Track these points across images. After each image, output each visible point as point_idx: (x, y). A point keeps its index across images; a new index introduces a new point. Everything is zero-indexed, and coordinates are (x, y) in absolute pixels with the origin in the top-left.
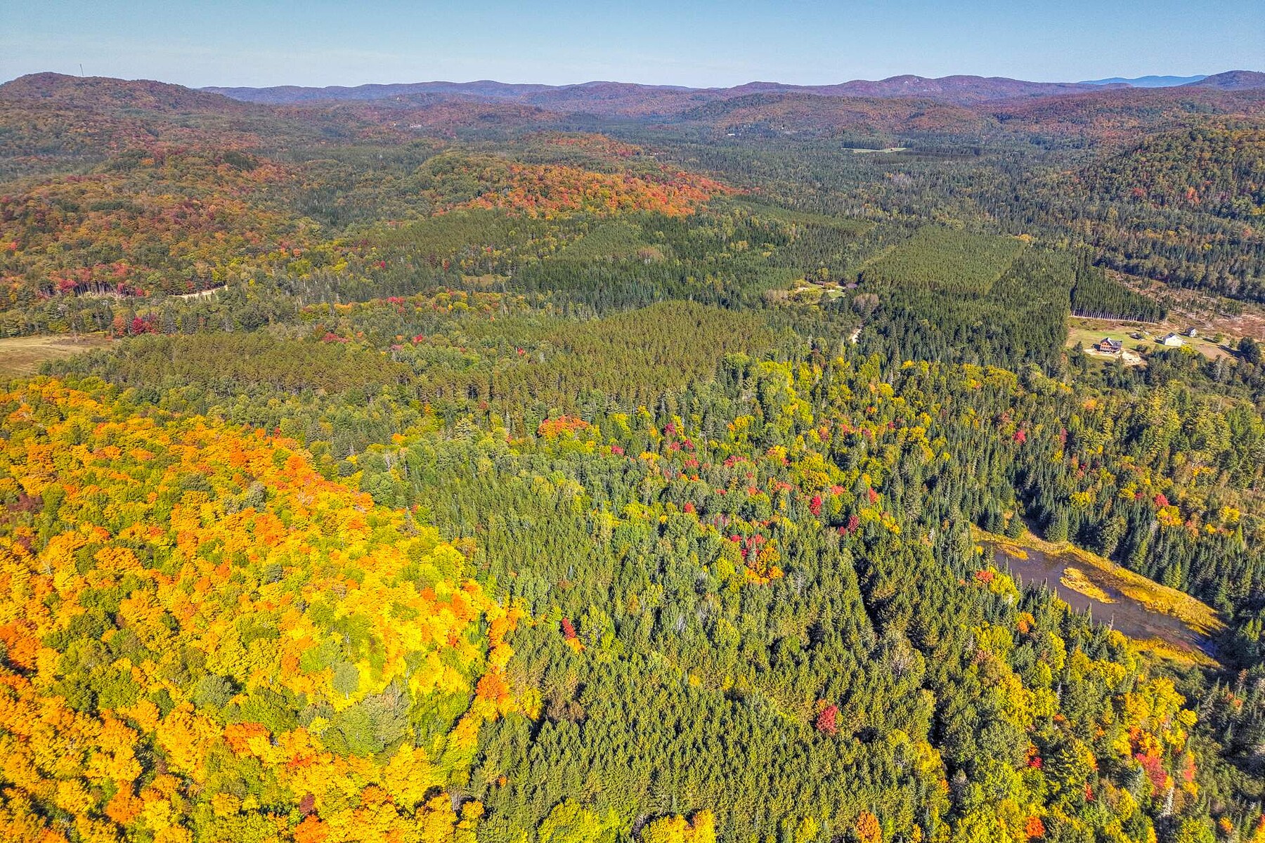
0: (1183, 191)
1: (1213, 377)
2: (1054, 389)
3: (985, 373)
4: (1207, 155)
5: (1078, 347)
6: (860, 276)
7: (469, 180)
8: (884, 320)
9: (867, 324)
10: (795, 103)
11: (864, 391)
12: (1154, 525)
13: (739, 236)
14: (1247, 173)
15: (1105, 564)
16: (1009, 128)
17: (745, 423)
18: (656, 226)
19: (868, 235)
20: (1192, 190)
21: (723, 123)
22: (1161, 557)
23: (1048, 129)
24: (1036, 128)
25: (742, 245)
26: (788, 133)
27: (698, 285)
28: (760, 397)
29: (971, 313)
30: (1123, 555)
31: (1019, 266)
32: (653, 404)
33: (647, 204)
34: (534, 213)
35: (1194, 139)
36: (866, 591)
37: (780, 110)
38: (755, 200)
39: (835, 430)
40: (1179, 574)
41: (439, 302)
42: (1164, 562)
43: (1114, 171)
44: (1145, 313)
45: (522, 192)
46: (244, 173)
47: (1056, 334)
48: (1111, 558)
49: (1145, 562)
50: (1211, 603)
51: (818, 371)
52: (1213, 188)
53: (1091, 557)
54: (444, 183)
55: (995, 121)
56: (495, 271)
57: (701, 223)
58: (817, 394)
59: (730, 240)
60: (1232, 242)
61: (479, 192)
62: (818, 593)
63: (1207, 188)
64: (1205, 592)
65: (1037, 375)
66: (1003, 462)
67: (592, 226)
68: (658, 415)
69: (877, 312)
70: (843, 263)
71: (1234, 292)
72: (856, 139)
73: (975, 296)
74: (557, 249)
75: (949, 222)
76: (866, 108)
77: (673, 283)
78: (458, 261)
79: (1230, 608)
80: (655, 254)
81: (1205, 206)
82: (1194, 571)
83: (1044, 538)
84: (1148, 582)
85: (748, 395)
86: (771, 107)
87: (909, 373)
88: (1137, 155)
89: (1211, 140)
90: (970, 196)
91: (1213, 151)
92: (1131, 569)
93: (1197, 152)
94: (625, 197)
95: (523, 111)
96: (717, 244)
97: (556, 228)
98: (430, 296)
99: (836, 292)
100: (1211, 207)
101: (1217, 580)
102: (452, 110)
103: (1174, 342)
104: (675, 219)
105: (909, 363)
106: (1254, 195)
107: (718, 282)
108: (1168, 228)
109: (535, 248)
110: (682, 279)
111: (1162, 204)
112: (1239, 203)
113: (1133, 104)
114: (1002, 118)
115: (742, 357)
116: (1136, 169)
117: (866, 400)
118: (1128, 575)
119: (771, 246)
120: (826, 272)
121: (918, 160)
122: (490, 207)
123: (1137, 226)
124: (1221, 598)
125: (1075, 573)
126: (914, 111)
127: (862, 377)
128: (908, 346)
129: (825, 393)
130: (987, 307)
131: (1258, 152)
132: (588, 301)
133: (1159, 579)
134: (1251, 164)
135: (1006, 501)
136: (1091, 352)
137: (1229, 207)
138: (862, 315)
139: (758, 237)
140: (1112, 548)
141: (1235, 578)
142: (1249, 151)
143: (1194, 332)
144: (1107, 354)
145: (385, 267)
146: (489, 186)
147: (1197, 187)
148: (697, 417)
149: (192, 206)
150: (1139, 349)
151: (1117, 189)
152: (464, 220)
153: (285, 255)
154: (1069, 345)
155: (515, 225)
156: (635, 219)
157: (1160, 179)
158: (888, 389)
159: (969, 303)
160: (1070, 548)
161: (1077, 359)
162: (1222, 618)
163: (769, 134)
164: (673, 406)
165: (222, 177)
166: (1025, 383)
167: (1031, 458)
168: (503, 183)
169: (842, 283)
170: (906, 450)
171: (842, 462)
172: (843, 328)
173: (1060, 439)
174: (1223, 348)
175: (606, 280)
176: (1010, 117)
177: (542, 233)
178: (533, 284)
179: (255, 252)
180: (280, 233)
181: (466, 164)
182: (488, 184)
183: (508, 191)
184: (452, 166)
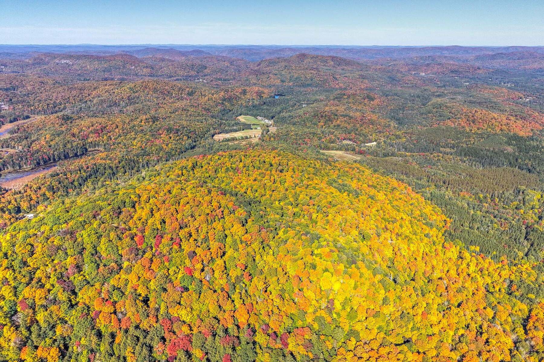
7: (446, 113)
17: (515, 203)
18: (515, 139)
27: (522, 163)
28: (523, 199)
32: (491, 194)
33: (512, 130)
34: (468, 129)
36: (526, 237)
41: (434, 156)
45: (465, 120)
46: (372, 102)
54: (437, 112)
56: (451, 147)
57: (533, 140)
59: (542, 147)
62: (513, 234)
67: (488, 136)
68: (492, 197)
74: (473, 143)
77: (512, 161)
78: (440, 143)
80: (510, 149)
85: (520, 197)
94: (504, 126)
95: (471, 69)
96: (536, 148)
97: (475, 136)
98: (431, 154)
102: (439, 67)
104: (522, 137)
107: (530, 163)
109: (466, 142)
110: (517, 160)
115: (524, 188)
122: (453, 126)
132: (480, 162)
145: (417, 142)
146: (454, 116)
148: (502, 199)
149: (364, 117)
152: (443, 130)
153: (388, 134)
155: (460, 133)
156: (506, 136)
164: (496, 195)
165: (366, 104)
168: (458, 116)
175: (488, 156)
177: (469, 137)
178: (463, 154)
179: (380, 132)
180: (386, 127)
181: (446, 106)
182: (453, 115)
183: (460, 119)
184: (440, 106)
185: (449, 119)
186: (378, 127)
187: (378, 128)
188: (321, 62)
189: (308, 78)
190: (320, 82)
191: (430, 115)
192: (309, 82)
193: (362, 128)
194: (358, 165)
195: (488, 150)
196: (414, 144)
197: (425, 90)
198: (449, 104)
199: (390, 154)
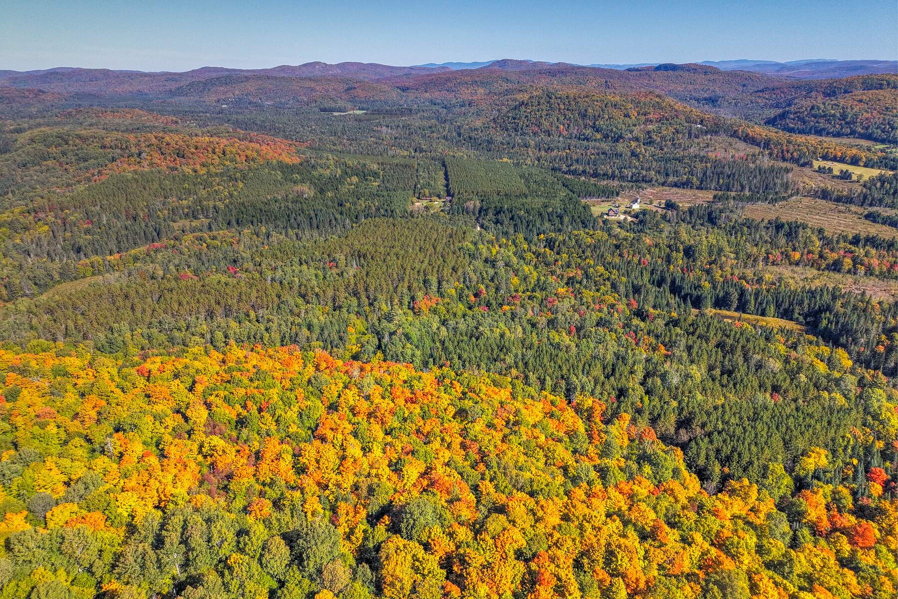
0: (557, 127)
1: (669, 221)
4: (562, 107)
7: (93, 149)
9: (481, 220)
10: (260, 82)
13: (346, 173)
14: (585, 116)
15: (737, 314)
16: (411, 95)
20: (562, 127)
21: (210, 99)
22: (761, 304)
24: (427, 95)
25: (355, 179)
30: (742, 307)
33: (268, 157)
34: (188, 170)
37: (251, 87)
40: (772, 309)
42: (764, 305)
43: (514, 118)
44: (605, 194)
45: (157, 155)
48: (737, 310)
49: (755, 308)
50: (791, 319)
52: (571, 125)
55: (399, 91)
59: (343, 176)
60: (603, 153)
61: (113, 158)
63: (569, 125)
64: (786, 314)
69: (482, 211)
71: (629, 179)
76: (313, 85)
78: (155, 212)
79: (801, 319)
80: (305, 190)
81: (571, 134)
82: (778, 306)
84: (759, 317)
86: (242, 85)
88: (523, 109)
89: (560, 98)
91: (564, 104)
92: (748, 313)
93: (556, 105)
96: (338, 180)
99: (439, 203)
100: (574, 135)
101: (791, 307)
103: (635, 207)
104: (295, 165)
105: (543, 236)
106: (593, 128)
108: (565, 149)
111: (549, 135)
112: (588, 132)
113: (477, 79)
114: (403, 90)
116: (526, 117)
118: (748, 316)
119: (372, 178)
120: (427, 191)
123: (549, 149)
124: (796, 315)
126: (346, 87)
131: (586, 104)
133: (763, 314)
134: (586, 111)
136: (607, 217)
137: (584, 134)
139: (359, 173)
140: (735, 305)
143: (639, 201)
144: (613, 217)
145: (93, 225)
147: (564, 125)
150: (626, 213)
151: (522, 129)
154: (596, 214)
156: (270, 167)
157: (543, 121)
160: (714, 311)
161: (605, 222)
162: (800, 324)
169: (440, 198)
174: (656, 207)
176: (408, 89)
177: (208, 184)
178: (234, 222)
181: (79, 137)
182: (119, 151)
183: (144, 155)
184: (64, 139)
185: (113, 159)
191: (49, 163)
195: (277, 201)
196: (87, 232)
198: (84, 132)
199: (57, 277)
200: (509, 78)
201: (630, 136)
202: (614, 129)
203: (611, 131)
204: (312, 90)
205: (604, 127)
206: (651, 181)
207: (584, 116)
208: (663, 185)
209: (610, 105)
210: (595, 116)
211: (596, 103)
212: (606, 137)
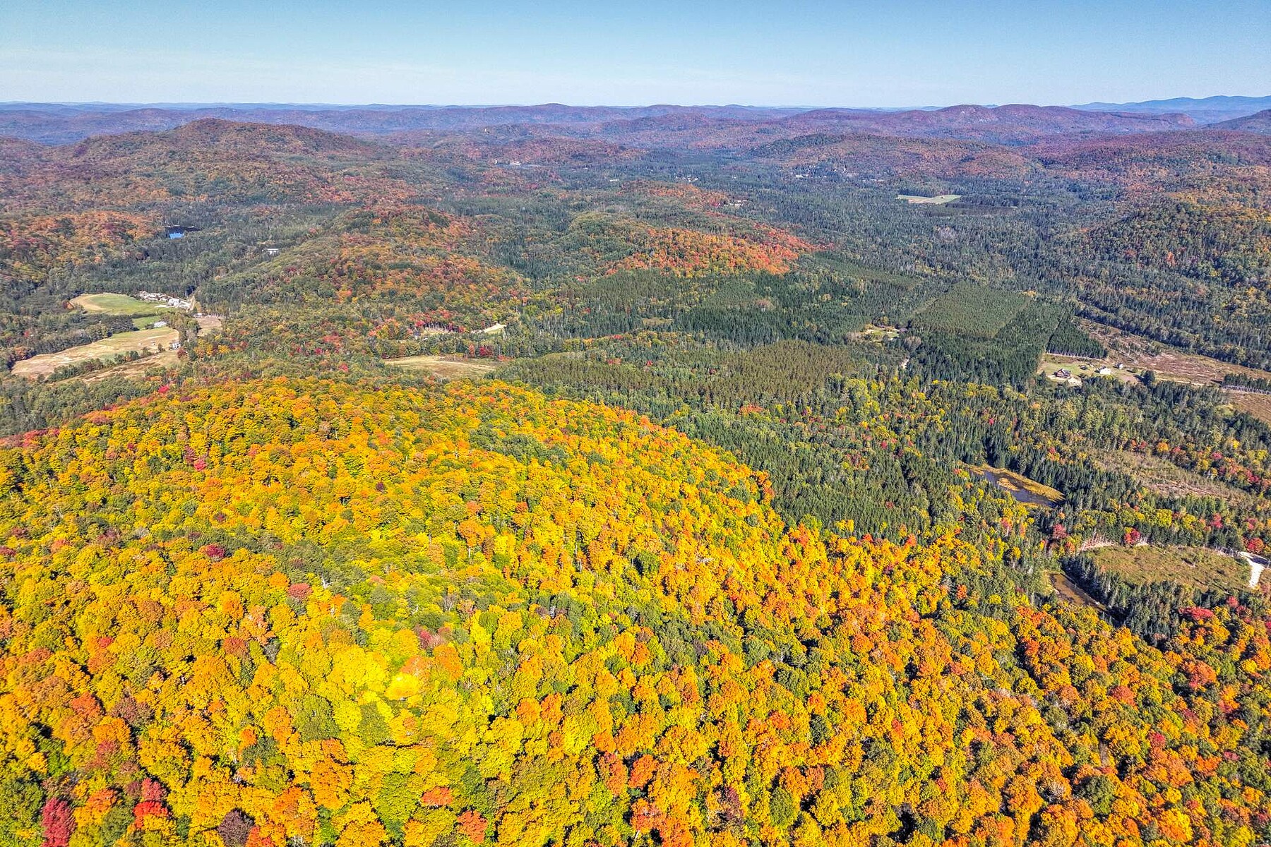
0: (1164, 254)
1: (1120, 393)
2: (1015, 398)
3: (980, 388)
4: (1185, 226)
5: (1043, 374)
6: (909, 322)
7: (619, 241)
8: (923, 354)
9: (912, 356)
10: (856, 144)
11: (909, 397)
12: (1043, 459)
13: (824, 290)
14: (1213, 243)
15: (1020, 477)
16: (1051, 173)
17: (844, 411)
18: (765, 280)
19: (917, 289)
20: (1170, 254)
21: (790, 163)
22: (1043, 473)
23: (1085, 176)
24: (1075, 175)
25: (827, 297)
26: (850, 175)
27: (801, 328)
28: (851, 398)
29: (980, 351)
30: (1027, 473)
31: (1021, 317)
33: (756, 265)
34: (677, 271)
35: (1179, 211)
36: (905, 476)
37: (842, 150)
38: (831, 257)
39: (892, 416)
40: (1050, 480)
41: (642, 338)
42: (1045, 475)
43: (1115, 235)
44: (1096, 352)
45: (663, 254)
46: (445, 230)
47: (1030, 366)
48: (1022, 474)
49: (1037, 475)
51: (882, 384)
52: (1186, 253)
53: (1014, 475)
54: (598, 242)
55: (1039, 165)
56: (661, 314)
57: (796, 280)
58: (882, 397)
59: (817, 293)
61: (630, 252)
62: (885, 474)
63: (1182, 252)
64: (1059, 487)
65: (1009, 389)
66: (982, 433)
67: (721, 284)
68: (797, 406)
69: (919, 348)
70: (898, 312)
72: (911, 187)
73: (984, 339)
74: (701, 300)
75: (977, 278)
76: (921, 149)
77: (784, 325)
78: (636, 307)
80: (768, 304)
81: (1179, 267)
82: (1057, 478)
83: (993, 466)
84: (1036, 484)
85: (845, 396)
86: (833, 146)
87: (935, 387)
88: (1134, 222)
89: (1190, 214)
90: (1000, 252)
91: (1190, 223)
92: (1031, 479)
93: (1179, 223)
94: (739, 259)
96: (809, 296)
97: (696, 284)
98: (634, 333)
99: (892, 334)
100: (1183, 268)
101: (1064, 481)
103: (1106, 372)
104: (777, 276)
105: (936, 382)
106: (1215, 261)
107: (814, 325)
108: (1143, 286)
109: (685, 299)
110: (789, 323)
111: (1147, 264)
112: (1203, 266)
114: (1047, 163)
115: (839, 376)
117: (910, 401)
118: (1030, 481)
119: (847, 298)
120: (886, 319)
121: (964, 213)
122: (646, 268)
123: (1121, 283)
124: (1066, 488)
125: (1005, 480)
126: (967, 153)
127: (908, 389)
128: (937, 372)
129: (887, 397)
130: (991, 347)
131: (1222, 226)
132: (730, 338)
133: (1042, 482)
134: (1216, 235)
135: (978, 451)
136: (1052, 377)
137: (1196, 269)
138: (910, 351)
139: (837, 291)
140: (1023, 470)
141: (1071, 480)
142: (1217, 224)
143: (1121, 366)
144: (1061, 379)
145: (590, 312)
146: (640, 247)
147: (1175, 252)
148: (819, 407)
150: (1081, 376)
151: (1115, 250)
152: (633, 277)
153: (518, 301)
154: (1039, 372)
155: (668, 282)
156: (750, 276)
157: (1148, 244)
158: (923, 396)
159: (981, 345)
160: (1006, 471)
161: (1042, 381)
163: (834, 177)
164: (806, 401)
165: (433, 235)
166: (1001, 394)
167: (994, 432)
168: (648, 246)
169: (897, 328)
170: (930, 425)
171: (896, 430)
172: (897, 359)
173: (1012, 424)
174: (1137, 376)
175: (740, 324)
176: (1053, 162)
177: (687, 288)
178: (690, 326)
179: (499, 299)
180: (507, 285)
181: (614, 227)
182: (636, 246)
183: (653, 253)
184: (601, 228)
185: (630, 254)
186: (490, 286)
187: (490, 290)
188: (267, 140)
189: (251, 180)
190: (287, 191)
191: (585, 249)
192: (258, 191)
193: (453, 293)
194: (504, 386)
195: (733, 311)
196: (585, 318)
197: (546, 196)
198: (617, 223)
199: (550, 348)
200: (1223, 155)
201: (1254, 279)
202: (1240, 267)
203: (1235, 269)
204: (919, 157)
205: (1229, 262)
206: (1188, 345)
207: (1210, 242)
208: (1200, 353)
209: (1260, 230)
210: (1227, 245)
211: (1239, 226)
212: (1224, 275)
